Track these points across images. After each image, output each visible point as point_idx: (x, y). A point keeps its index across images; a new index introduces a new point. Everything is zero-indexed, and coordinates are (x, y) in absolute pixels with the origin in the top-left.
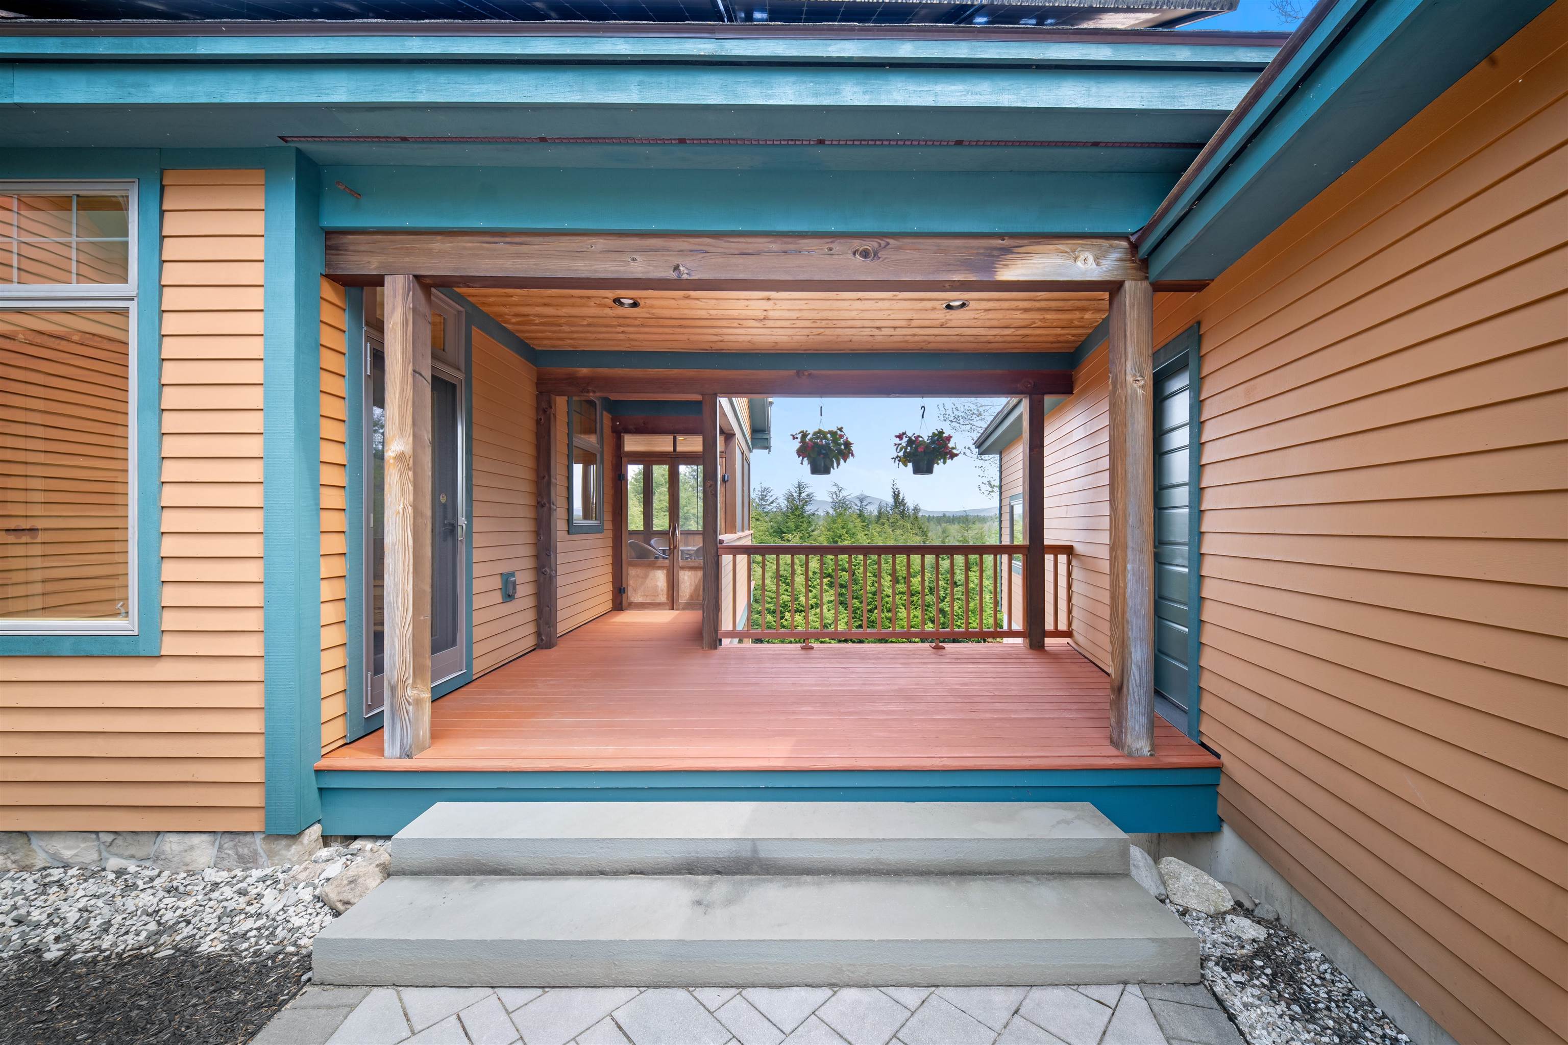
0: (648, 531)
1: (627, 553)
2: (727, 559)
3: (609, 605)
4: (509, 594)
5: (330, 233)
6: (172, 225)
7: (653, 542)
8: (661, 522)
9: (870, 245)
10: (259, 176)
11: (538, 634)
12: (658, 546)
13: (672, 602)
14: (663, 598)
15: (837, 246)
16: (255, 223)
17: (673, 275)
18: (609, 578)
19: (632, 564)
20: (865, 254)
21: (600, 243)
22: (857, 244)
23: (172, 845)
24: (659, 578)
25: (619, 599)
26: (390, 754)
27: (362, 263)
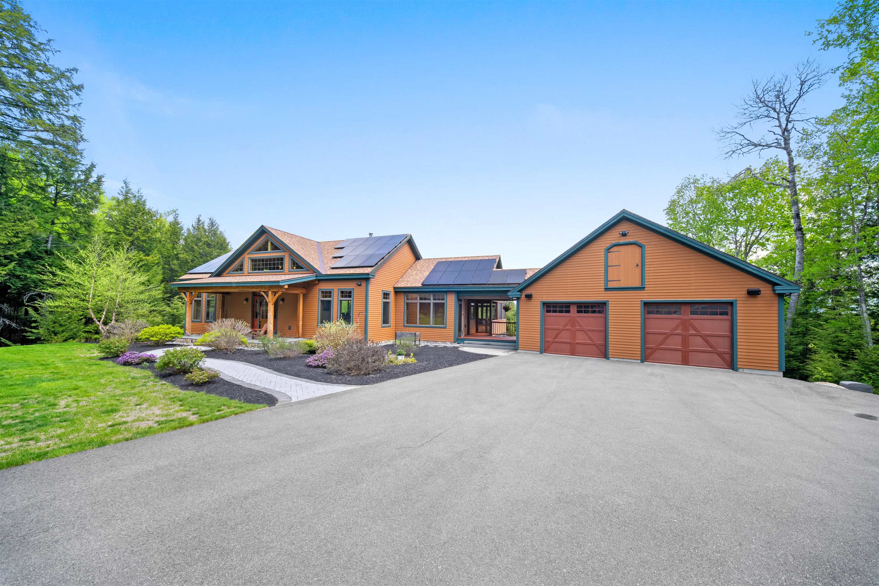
0: (482, 319)
1: (478, 324)
2: (493, 324)
4: (465, 327)
8: (484, 317)
10: (454, 293)
11: (468, 331)
12: (483, 322)
13: (485, 331)
16: (454, 296)
18: (476, 327)
23: (447, 343)
24: (484, 327)
25: (477, 331)
26: (462, 337)
27: (461, 298)
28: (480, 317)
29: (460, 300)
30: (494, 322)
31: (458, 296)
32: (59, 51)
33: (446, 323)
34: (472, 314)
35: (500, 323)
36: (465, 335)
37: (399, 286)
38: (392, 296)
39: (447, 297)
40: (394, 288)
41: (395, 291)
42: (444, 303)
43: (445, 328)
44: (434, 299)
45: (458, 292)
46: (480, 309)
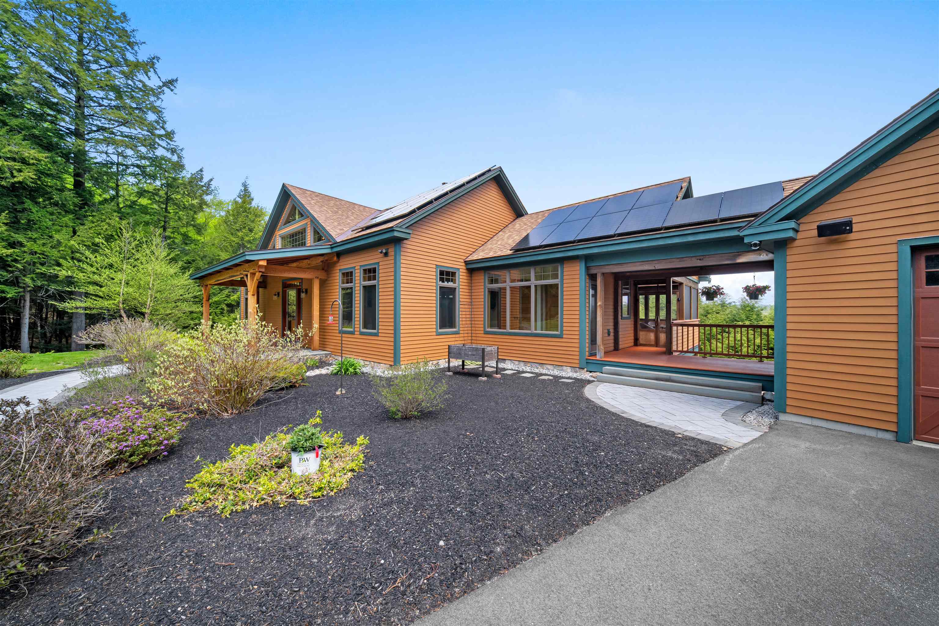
0: (647, 320)
1: (639, 327)
2: (674, 328)
3: (633, 344)
4: (609, 335)
5: (588, 267)
6: (565, 269)
7: (649, 323)
8: (652, 315)
9: (701, 258)
10: (578, 260)
11: (615, 346)
12: (651, 325)
13: (657, 344)
14: (653, 343)
15: (693, 259)
16: (578, 268)
17: (654, 268)
18: (633, 335)
19: (641, 330)
20: (700, 260)
21: (639, 263)
22: (698, 258)
23: (565, 368)
24: (652, 336)
25: (636, 342)
26: (598, 357)
27: (593, 271)
28: (642, 316)
29: (593, 278)
30: (678, 325)
31: (587, 268)
32: (144, 43)
33: (562, 326)
34: (625, 309)
35: (688, 326)
36: (606, 353)
37: (475, 257)
38: (462, 277)
39: (562, 272)
40: (467, 263)
41: (468, 269)
42: (556, 286)
43: (560, 337)
44: (538, 278)
45: (588, 258)
46: (642, 299)
